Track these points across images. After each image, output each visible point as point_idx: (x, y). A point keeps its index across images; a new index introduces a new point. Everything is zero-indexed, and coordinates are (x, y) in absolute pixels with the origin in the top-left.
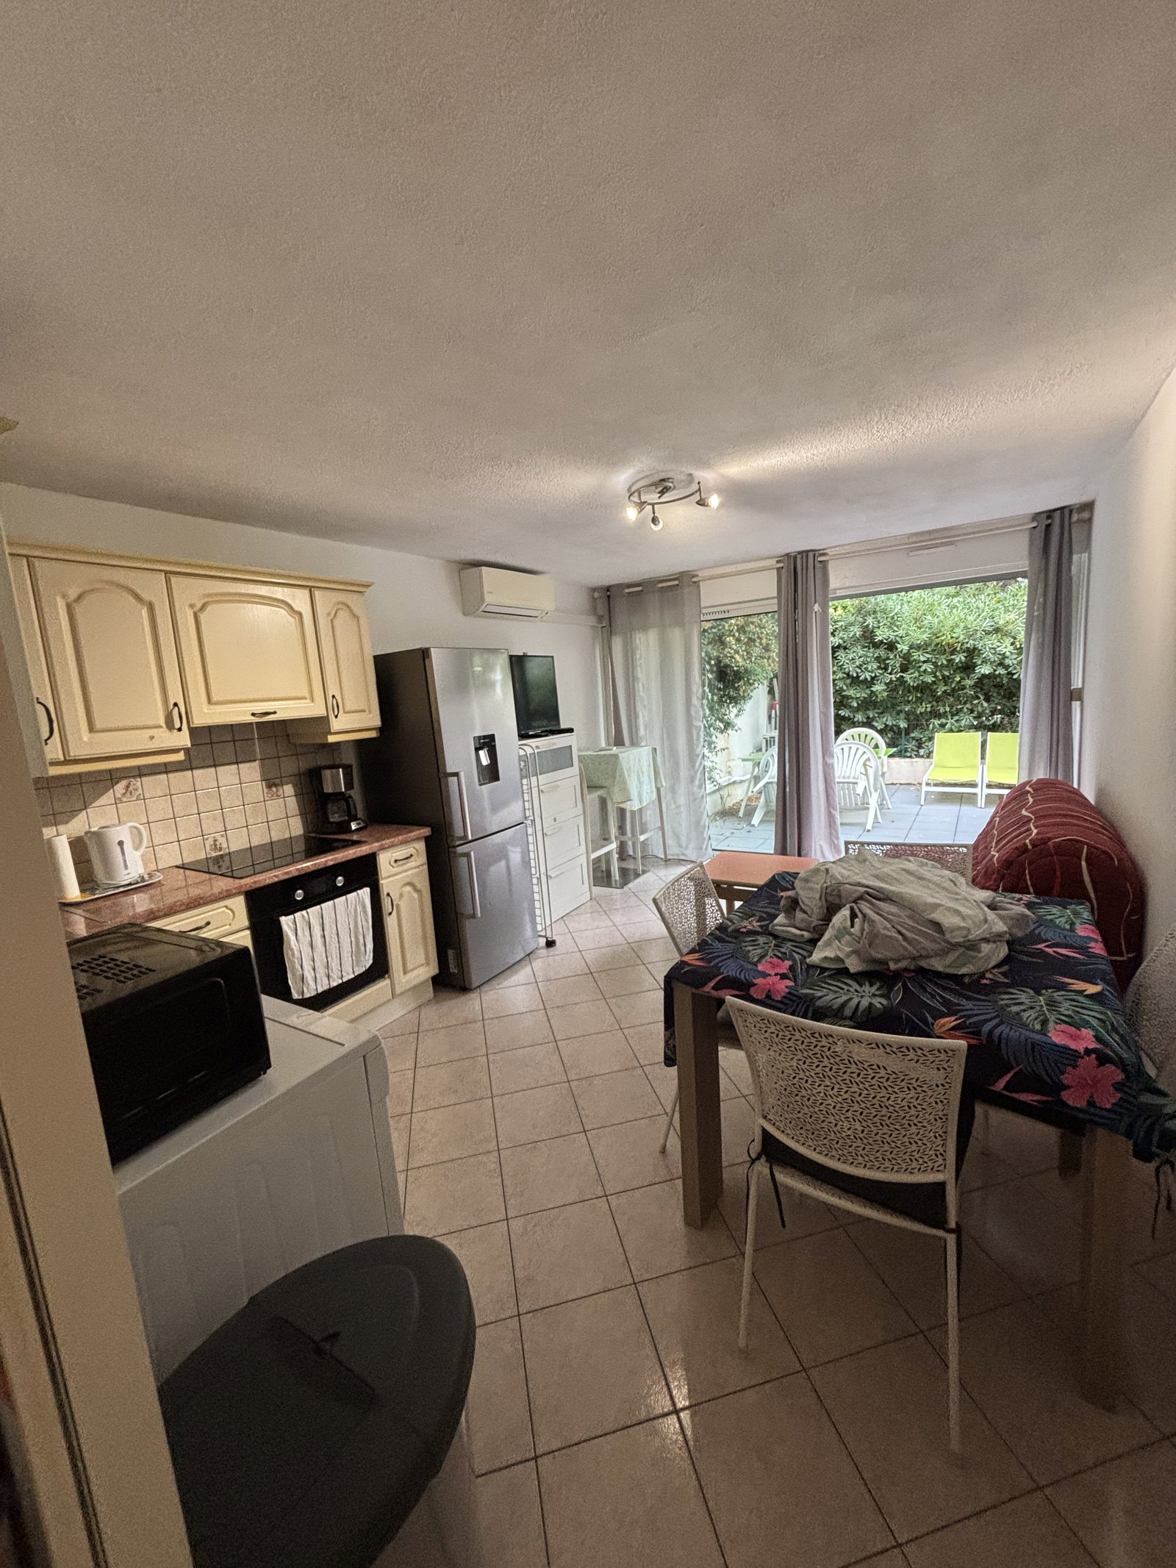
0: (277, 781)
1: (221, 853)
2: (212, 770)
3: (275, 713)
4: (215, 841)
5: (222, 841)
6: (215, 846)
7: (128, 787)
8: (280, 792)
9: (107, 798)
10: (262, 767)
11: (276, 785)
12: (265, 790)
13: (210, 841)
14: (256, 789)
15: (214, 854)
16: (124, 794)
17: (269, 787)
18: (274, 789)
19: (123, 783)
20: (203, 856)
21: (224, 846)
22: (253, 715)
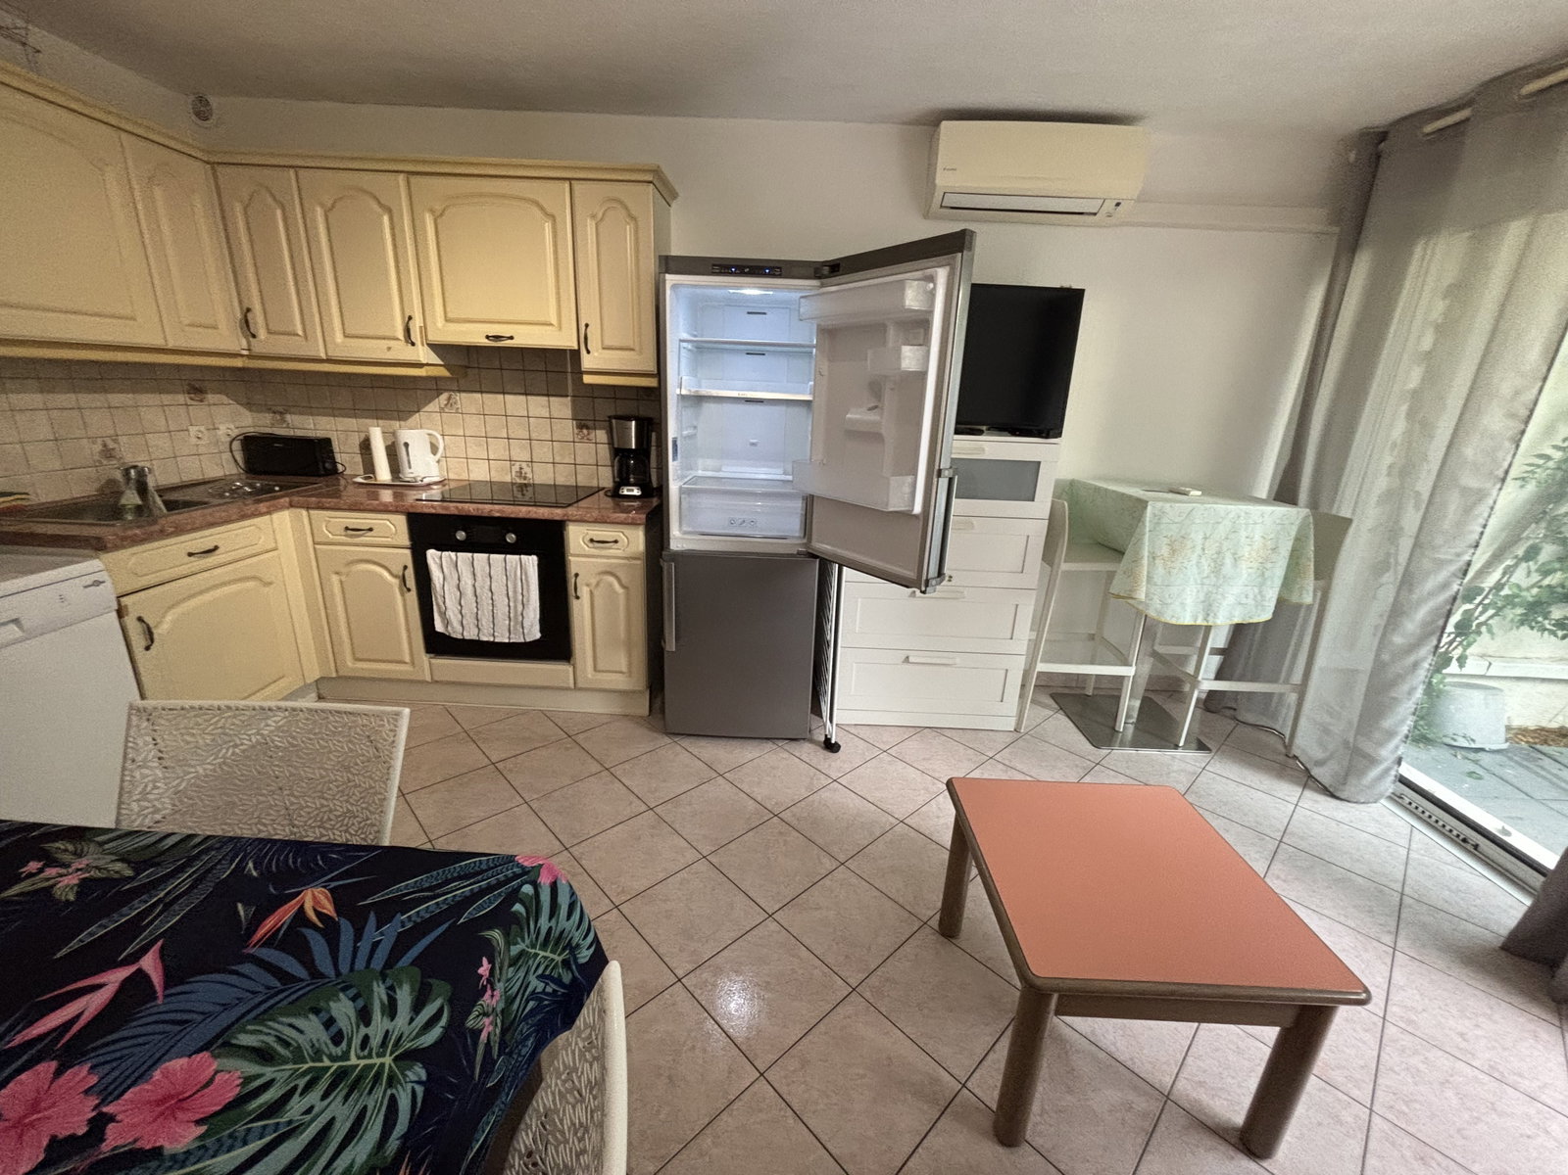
0: (590, 424)
1: (526, 482)
2: (523, 398)
3: (511, 338)
4: (521, 468)
5: (527, 469)
6: (520, 472)
7: (449, 399)
8: (592, 436)
9: (433, 406)
10: (573, 402)
11: (588, 428)
12: (576, 431)
13: (516, 468)
14: (567, 429)
15: (518, 481)
16: (446, 405)
17: (581, 427)
18: (585, 431)
19: (444, 396)
20: (508, 479)
21: (529, 475)
22: (487, 337)
